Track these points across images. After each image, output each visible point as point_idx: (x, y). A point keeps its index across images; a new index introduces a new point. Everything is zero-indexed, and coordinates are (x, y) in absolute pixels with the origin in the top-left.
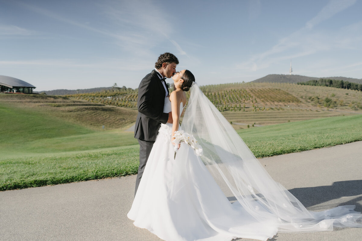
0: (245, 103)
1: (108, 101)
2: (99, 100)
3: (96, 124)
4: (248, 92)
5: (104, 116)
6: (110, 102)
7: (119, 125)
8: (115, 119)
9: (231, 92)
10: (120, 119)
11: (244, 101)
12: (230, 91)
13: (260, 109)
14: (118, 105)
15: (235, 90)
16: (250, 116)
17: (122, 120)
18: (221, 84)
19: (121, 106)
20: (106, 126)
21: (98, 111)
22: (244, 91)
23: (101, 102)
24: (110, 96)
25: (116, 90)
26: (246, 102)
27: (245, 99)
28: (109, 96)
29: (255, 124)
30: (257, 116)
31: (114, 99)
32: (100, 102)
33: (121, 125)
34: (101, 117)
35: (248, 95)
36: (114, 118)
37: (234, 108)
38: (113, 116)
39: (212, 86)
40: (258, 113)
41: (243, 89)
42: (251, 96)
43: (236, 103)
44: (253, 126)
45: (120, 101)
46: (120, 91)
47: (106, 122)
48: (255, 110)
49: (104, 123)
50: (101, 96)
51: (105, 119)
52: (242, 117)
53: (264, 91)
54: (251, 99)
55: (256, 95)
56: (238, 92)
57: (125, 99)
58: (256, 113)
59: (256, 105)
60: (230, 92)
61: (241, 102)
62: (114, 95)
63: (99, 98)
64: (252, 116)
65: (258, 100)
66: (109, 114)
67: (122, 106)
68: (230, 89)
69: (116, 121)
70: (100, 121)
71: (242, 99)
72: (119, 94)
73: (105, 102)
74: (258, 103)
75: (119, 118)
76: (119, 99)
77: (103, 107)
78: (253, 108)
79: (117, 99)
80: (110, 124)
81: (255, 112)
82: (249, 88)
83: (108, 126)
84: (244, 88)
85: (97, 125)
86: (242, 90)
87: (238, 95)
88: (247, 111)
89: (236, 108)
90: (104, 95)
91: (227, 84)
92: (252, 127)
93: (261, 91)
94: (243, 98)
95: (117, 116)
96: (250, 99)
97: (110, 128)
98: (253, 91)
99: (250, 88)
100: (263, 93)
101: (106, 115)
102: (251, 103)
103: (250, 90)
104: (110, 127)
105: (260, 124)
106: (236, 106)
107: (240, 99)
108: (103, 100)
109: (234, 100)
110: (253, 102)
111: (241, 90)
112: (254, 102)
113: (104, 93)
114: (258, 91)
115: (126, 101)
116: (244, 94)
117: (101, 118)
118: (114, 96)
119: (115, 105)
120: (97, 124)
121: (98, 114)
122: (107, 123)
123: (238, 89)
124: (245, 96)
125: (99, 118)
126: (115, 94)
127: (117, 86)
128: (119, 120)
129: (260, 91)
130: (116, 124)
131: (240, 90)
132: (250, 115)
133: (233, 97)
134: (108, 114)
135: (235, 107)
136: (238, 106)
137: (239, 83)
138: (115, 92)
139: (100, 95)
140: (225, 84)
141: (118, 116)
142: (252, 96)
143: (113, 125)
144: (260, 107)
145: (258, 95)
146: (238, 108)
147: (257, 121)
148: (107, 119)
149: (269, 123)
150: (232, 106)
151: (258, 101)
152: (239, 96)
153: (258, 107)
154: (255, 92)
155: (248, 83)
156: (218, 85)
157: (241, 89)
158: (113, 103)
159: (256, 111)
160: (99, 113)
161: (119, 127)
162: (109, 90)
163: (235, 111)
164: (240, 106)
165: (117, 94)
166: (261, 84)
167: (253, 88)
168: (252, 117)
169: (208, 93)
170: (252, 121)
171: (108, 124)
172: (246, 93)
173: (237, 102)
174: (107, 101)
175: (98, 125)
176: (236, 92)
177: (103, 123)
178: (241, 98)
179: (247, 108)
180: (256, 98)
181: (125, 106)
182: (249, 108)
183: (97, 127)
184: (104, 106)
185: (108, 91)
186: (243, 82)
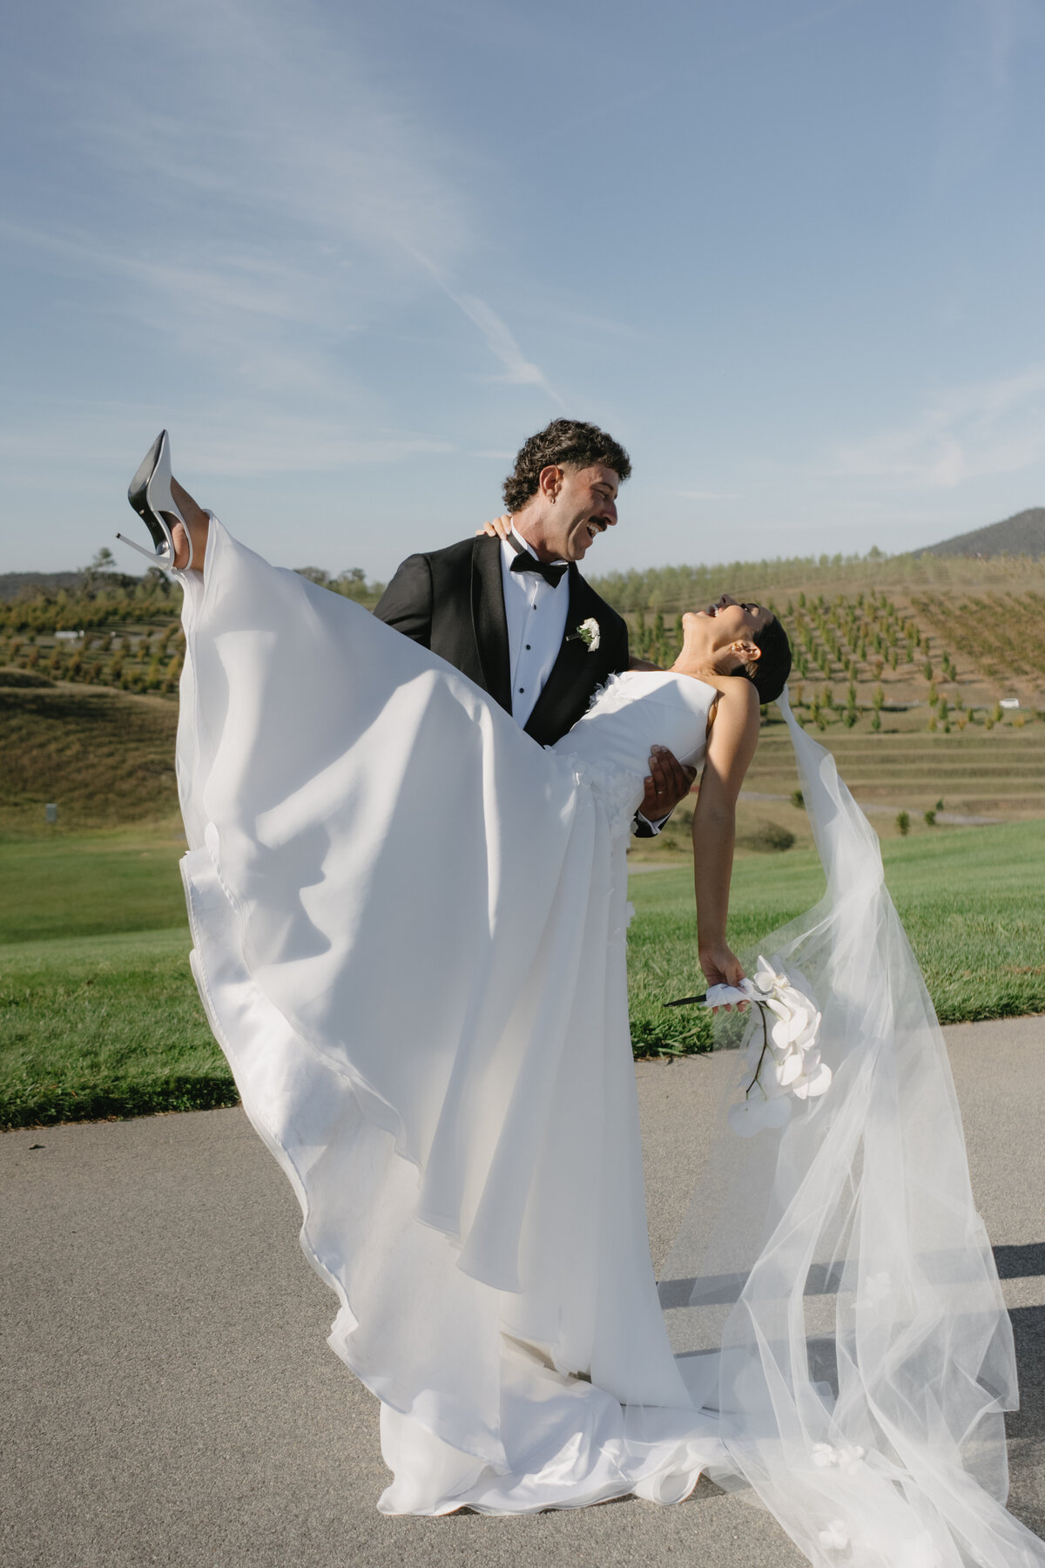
0: (886, 681)
1: (62, 654)
2: (10, 651)
3: (8, 792)
4: (901, 614)
5: (53, 747)
6: (71, 662)
7: (141, 800)
8: (114, 768)
9: (802, 615)
10: (144, 767)
11: (880, 666)
12: (796, 605)
13: (976, 716)
14: (119, 684)
15: (821, 600)
16: (913, 760)
17: (160, 773)
18: (742, 562)
19: (139, 687)
20: (63, 804)
21: (14, 716)
22: (876, 609)
23: (19, 660)
24: (75, 628)
25: (109, 589)
26: (888, 673)
27: (881, 658)
28: (64, 629)
29: (940, 806)
30: (952, 759)
31: (97, 644)
32: (12, 660)
33: (150, 805)
34: (35, 752)
35: (900, 635)
36: (111, 761)
37: (817, 708)
38: (105, 750)
39: (686, 572)
40: (960, 743)
41: (873, 594)
42: (923, 636)
43: (830, 678)
44: (930, 819)
45: (135, 656)
46: (131, 595)
47: (64, 785)
48: (941, 725)
49: (55, 790)
50: (22, 628)
51: (59, 767)
52: (862, 767)
53: (999, 610)
54: (918, 655)
55: (949, 635)
56: (841, 612)
57: (164, 647)
58: (948, 743)
59: (948, 692)
60: (791, 611)
61: (856, 672)
62: (96, 619)
63: (9, 637)
64: (921, 758)
65: (962, 663)
66: (82, 736)
67: (144, 691)
68: (793, 593)
69: (122, 778)
70: (29, 774)
71: (864, 655)
72: (124, 618)
73: (42, 662)
74: (962, 683)
75: (141, 760)
76: (126, 647)
77: (42, 691)
78: (932, 713)
79: (117, 644)
80: (90, 796)
81: (945, 736)
82: (906, 593)
83: (78, 805)
84: (878, 588)
85: (12, 799)
86: (868, 600)
87: (839, 633)
88: (894, 731)
89: (827, 713)
90: (36, 619)
91: (778, 564)
92: (925, 825)
93: (984, 607)
94: (871, 651)
95: (127, 750)
96: (911, 660)
97: (90, 821)
98: (933, 609)
99: (917, 590)
100: (991, 620)
101: (64, 740)
102: (921, 680)
103: (914, 602)
104: (87, 812)
105: (970, 807)
106: (829, 698)
107: (853, 657)
108: (30, 651)
109: (815, 659)
110: (930, 676)
111: (861, 604)
112: (939, 673)
113: (35, 610)
114: (964, 608)
115: (171, 657)
116: (875, 628)
117: (34, 761)
118: (96, 626)
119: (106, 684)
120: (16, 794)
121: (14, 737)
122: (71, 790)
123: (842, 598)
124: (883, 635)
125: (25, 761)
126: (101, 614)
127: (110, 569)
128: (140, 774)
129: (974, 607)
130: (122, 795)
131: (854, 602)
132: (911, 752)
133: (811, 640)
134: (72, 738)
135: (822, 701)
136: (841, 697)
137: (849, 559)
138: (102, 601)
139: (14, 618)
140: (765, 564)
141: (133, 745)
142: (928, 640)
143: (106, 802)
144: (971, 704)
145: (960, 631)
146: (840, 709)
147: (956, 789)
148: (69, 763)
149: (1022, 804)
150: (805, 701)
151: (959, 669)
152: (845, 640)
153: (961, 709)
154: (942, 617)
155: (901, 560)
156: (720, 570)
157: (862, 597)
158: (93, 673)
159: (947, 730)
160: (20, 728)
161: (142, 816)
162: (67, 590)
163: (823, 729)
164: (853, 695)
165: (117, 618)
166: (981, 564)
167: (936, 588)
168: (926, 766)
169: (661, 618)
170: (922, 789)
171: (76, 794)
172: (891, 620)
173: (832, 671)
174: (53, 654)
175: (17, 799)
176: (827, 611)
177: (46, 787)
178: (859, 651)
179: (893, 710)
180: (952, 649)
181: (164, 687)
182: (904, 710)
183: (12, 809)
184: (45, 684)
185: (61, 598)
186: (875, 552)
